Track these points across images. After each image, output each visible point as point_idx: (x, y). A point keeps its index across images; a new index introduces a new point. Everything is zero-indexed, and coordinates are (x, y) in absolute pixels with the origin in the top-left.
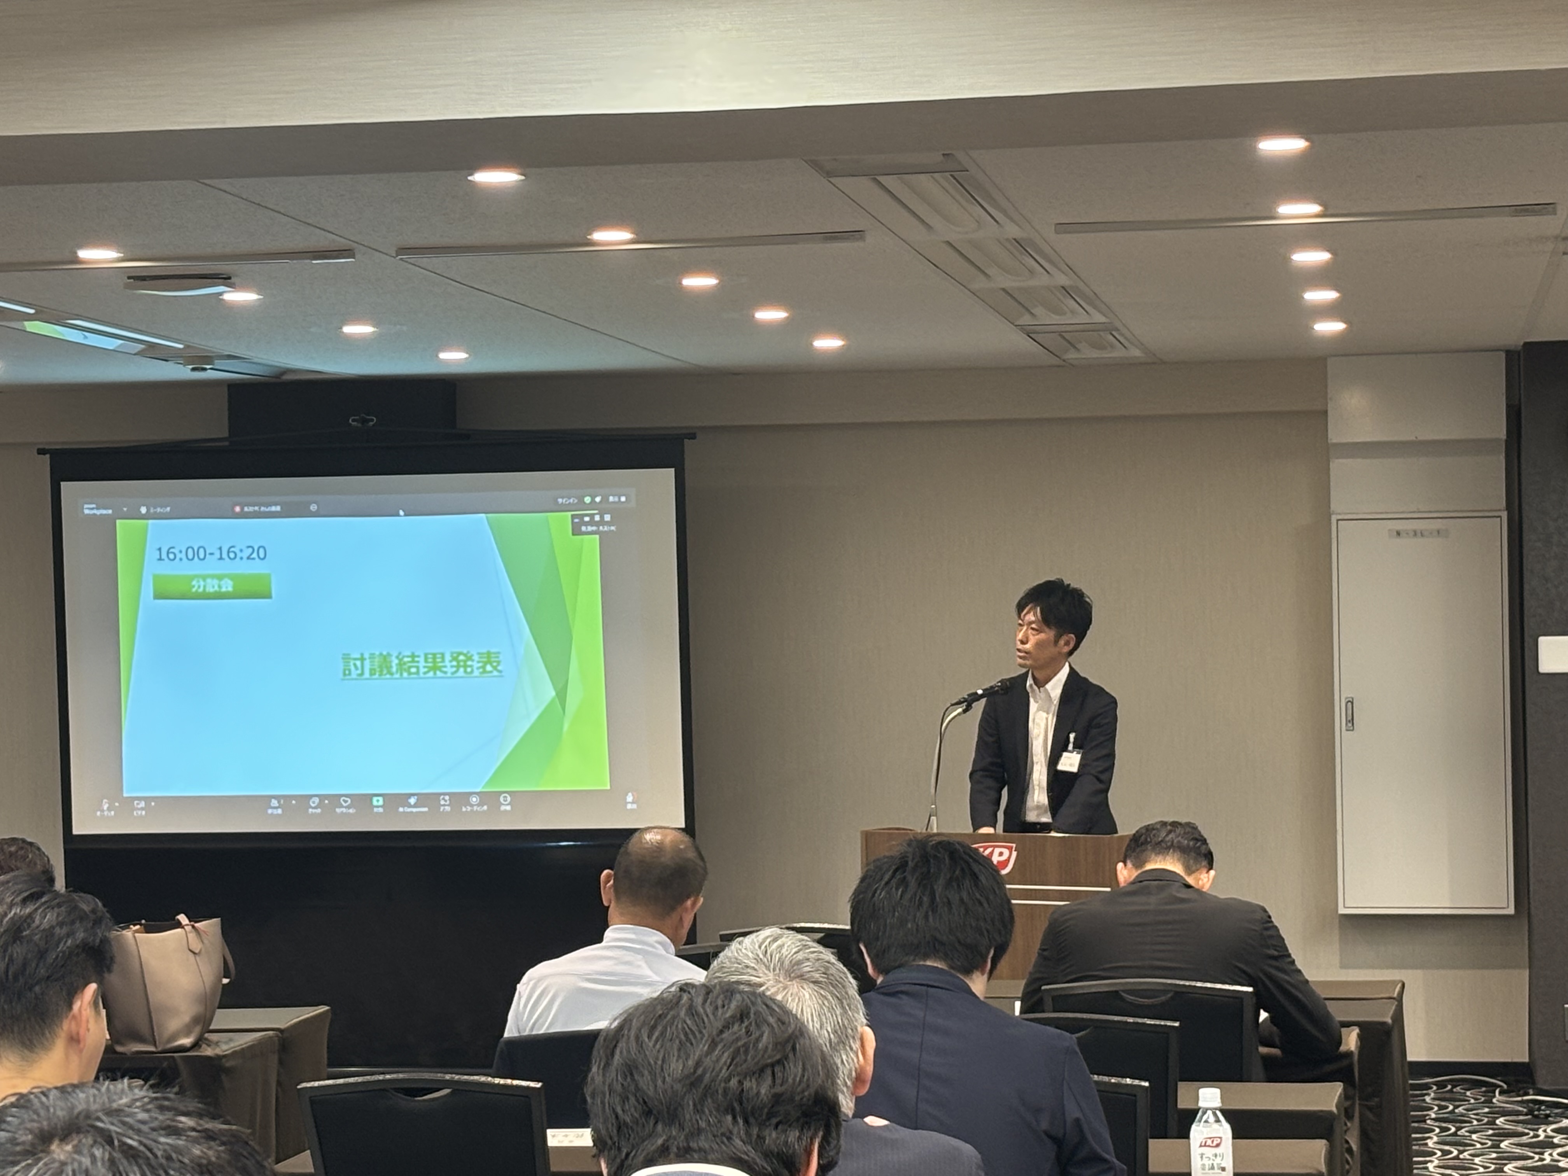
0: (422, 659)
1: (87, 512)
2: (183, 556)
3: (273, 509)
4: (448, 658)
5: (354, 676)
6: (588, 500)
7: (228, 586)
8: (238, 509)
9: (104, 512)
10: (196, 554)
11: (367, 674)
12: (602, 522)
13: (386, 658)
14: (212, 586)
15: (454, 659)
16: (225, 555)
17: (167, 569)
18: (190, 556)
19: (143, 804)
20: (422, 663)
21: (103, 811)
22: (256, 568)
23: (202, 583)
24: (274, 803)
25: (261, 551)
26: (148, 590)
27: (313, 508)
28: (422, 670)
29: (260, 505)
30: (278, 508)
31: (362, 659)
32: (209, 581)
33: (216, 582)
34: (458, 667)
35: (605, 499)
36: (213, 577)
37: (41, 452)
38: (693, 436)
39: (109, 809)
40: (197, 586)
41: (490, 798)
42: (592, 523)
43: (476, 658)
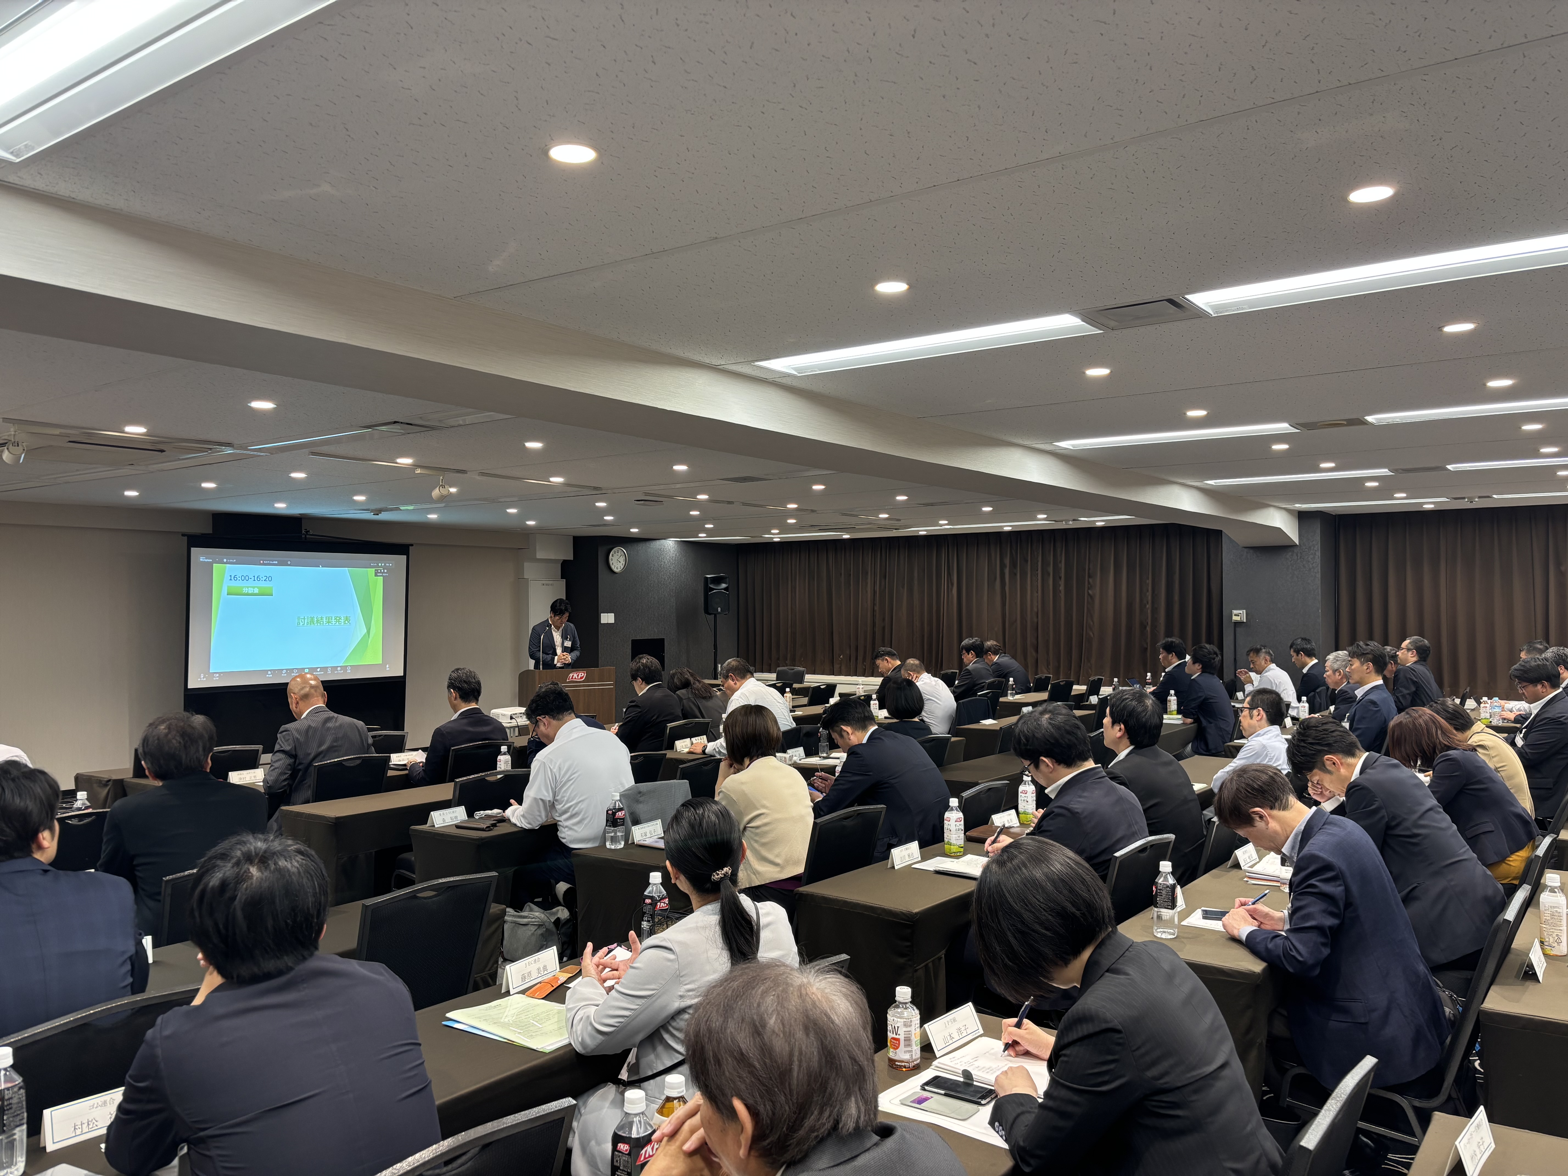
0: (325, 619)
1: (201, 560)
2: (240, 579)
3: (275, 562)
4: (333, 618)
5: (301, 625)
6: (380, 564)
7: (256, 591)
8: (262, 562)
9: (209, 560)
10: (245, 578)
11: (306, 625)
12: (384, 572)
13: (312, 618)
14: (251, 591)
15: (335, 619)
16: (256, 579)
17: (233, 584)
18: (243, 579)
19: (218, 675)
20: (325, 621)
21: (201, 678)
22: (267, 585)
23: (247, 589)
24: (269, 672)
25: (270, 578)
26: (225, 591)
27: (289, 563)
28: (325, 623)
29: (270, 561)
30: (277, 562)
31: (304, 619)
32: (249, 588)
33: (252, 589)
34: (337, 622)
35: (385, 565)
36: (251, 587)
37: (183, 535)
38: (412, 545)
39: (203, 678)
40: (245, 590)
41: (344, 668)
42: (381, 572)
43: (342, 618)
